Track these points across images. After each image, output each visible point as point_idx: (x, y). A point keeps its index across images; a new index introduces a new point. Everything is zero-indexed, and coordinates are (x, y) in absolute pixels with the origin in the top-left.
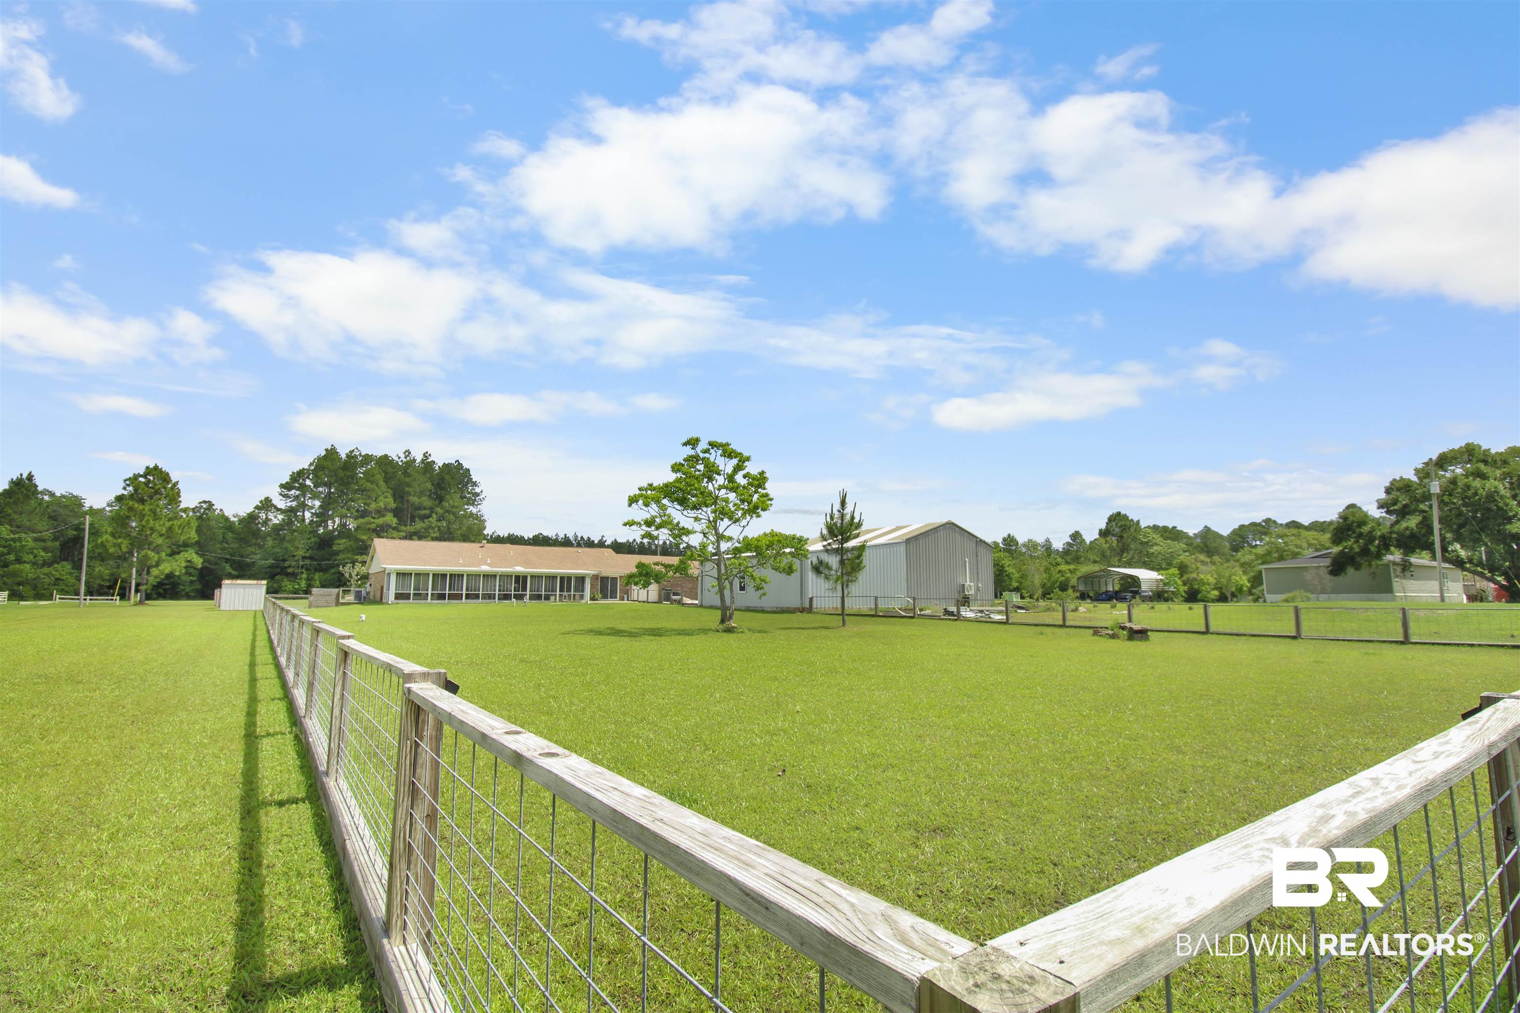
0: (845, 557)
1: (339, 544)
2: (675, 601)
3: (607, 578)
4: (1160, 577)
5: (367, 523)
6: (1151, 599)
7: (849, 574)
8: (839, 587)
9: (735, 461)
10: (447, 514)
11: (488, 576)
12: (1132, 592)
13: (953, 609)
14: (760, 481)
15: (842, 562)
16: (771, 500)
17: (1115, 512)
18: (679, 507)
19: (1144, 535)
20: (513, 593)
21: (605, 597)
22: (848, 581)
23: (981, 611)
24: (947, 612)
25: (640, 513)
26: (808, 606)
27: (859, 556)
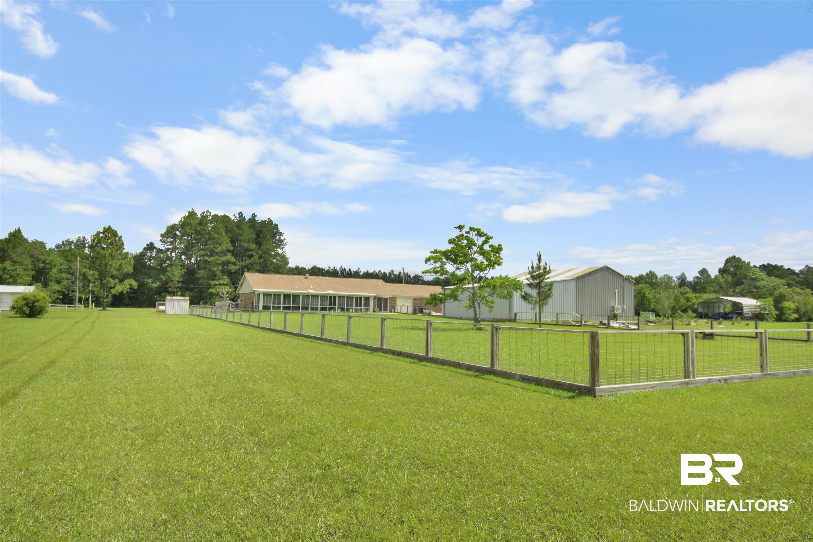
0: (541, 291)
1: (199, 273)
2: (426, 313)
3: (381, 298)
4: (758, 304)
5: (216, 260)
6: (750, 319)
7: (543, 300)
8: (538, 307)
9: (484, 238)
10: (264, 255)
11: (314, 296)
12: (737, 313)
13: (606, 321)
14: (498, 249)
15: (539, 293)
16: (502, 259)
17: (731, 256)
18: (451, 263)
19: (753, 273)
20: (328, 306)
21: (380, 310)
22: (543, 304)
23: (624, 324)
24: (601, 323)
25: (430, 266)
26: (513, 318)
27: (550, 290)
